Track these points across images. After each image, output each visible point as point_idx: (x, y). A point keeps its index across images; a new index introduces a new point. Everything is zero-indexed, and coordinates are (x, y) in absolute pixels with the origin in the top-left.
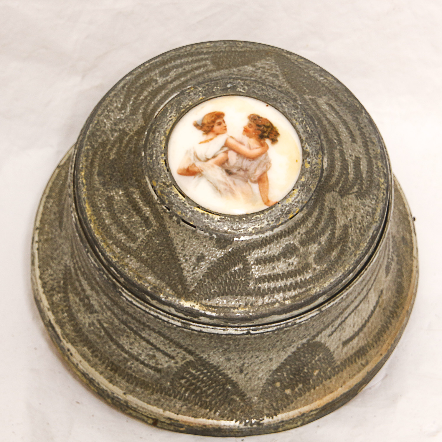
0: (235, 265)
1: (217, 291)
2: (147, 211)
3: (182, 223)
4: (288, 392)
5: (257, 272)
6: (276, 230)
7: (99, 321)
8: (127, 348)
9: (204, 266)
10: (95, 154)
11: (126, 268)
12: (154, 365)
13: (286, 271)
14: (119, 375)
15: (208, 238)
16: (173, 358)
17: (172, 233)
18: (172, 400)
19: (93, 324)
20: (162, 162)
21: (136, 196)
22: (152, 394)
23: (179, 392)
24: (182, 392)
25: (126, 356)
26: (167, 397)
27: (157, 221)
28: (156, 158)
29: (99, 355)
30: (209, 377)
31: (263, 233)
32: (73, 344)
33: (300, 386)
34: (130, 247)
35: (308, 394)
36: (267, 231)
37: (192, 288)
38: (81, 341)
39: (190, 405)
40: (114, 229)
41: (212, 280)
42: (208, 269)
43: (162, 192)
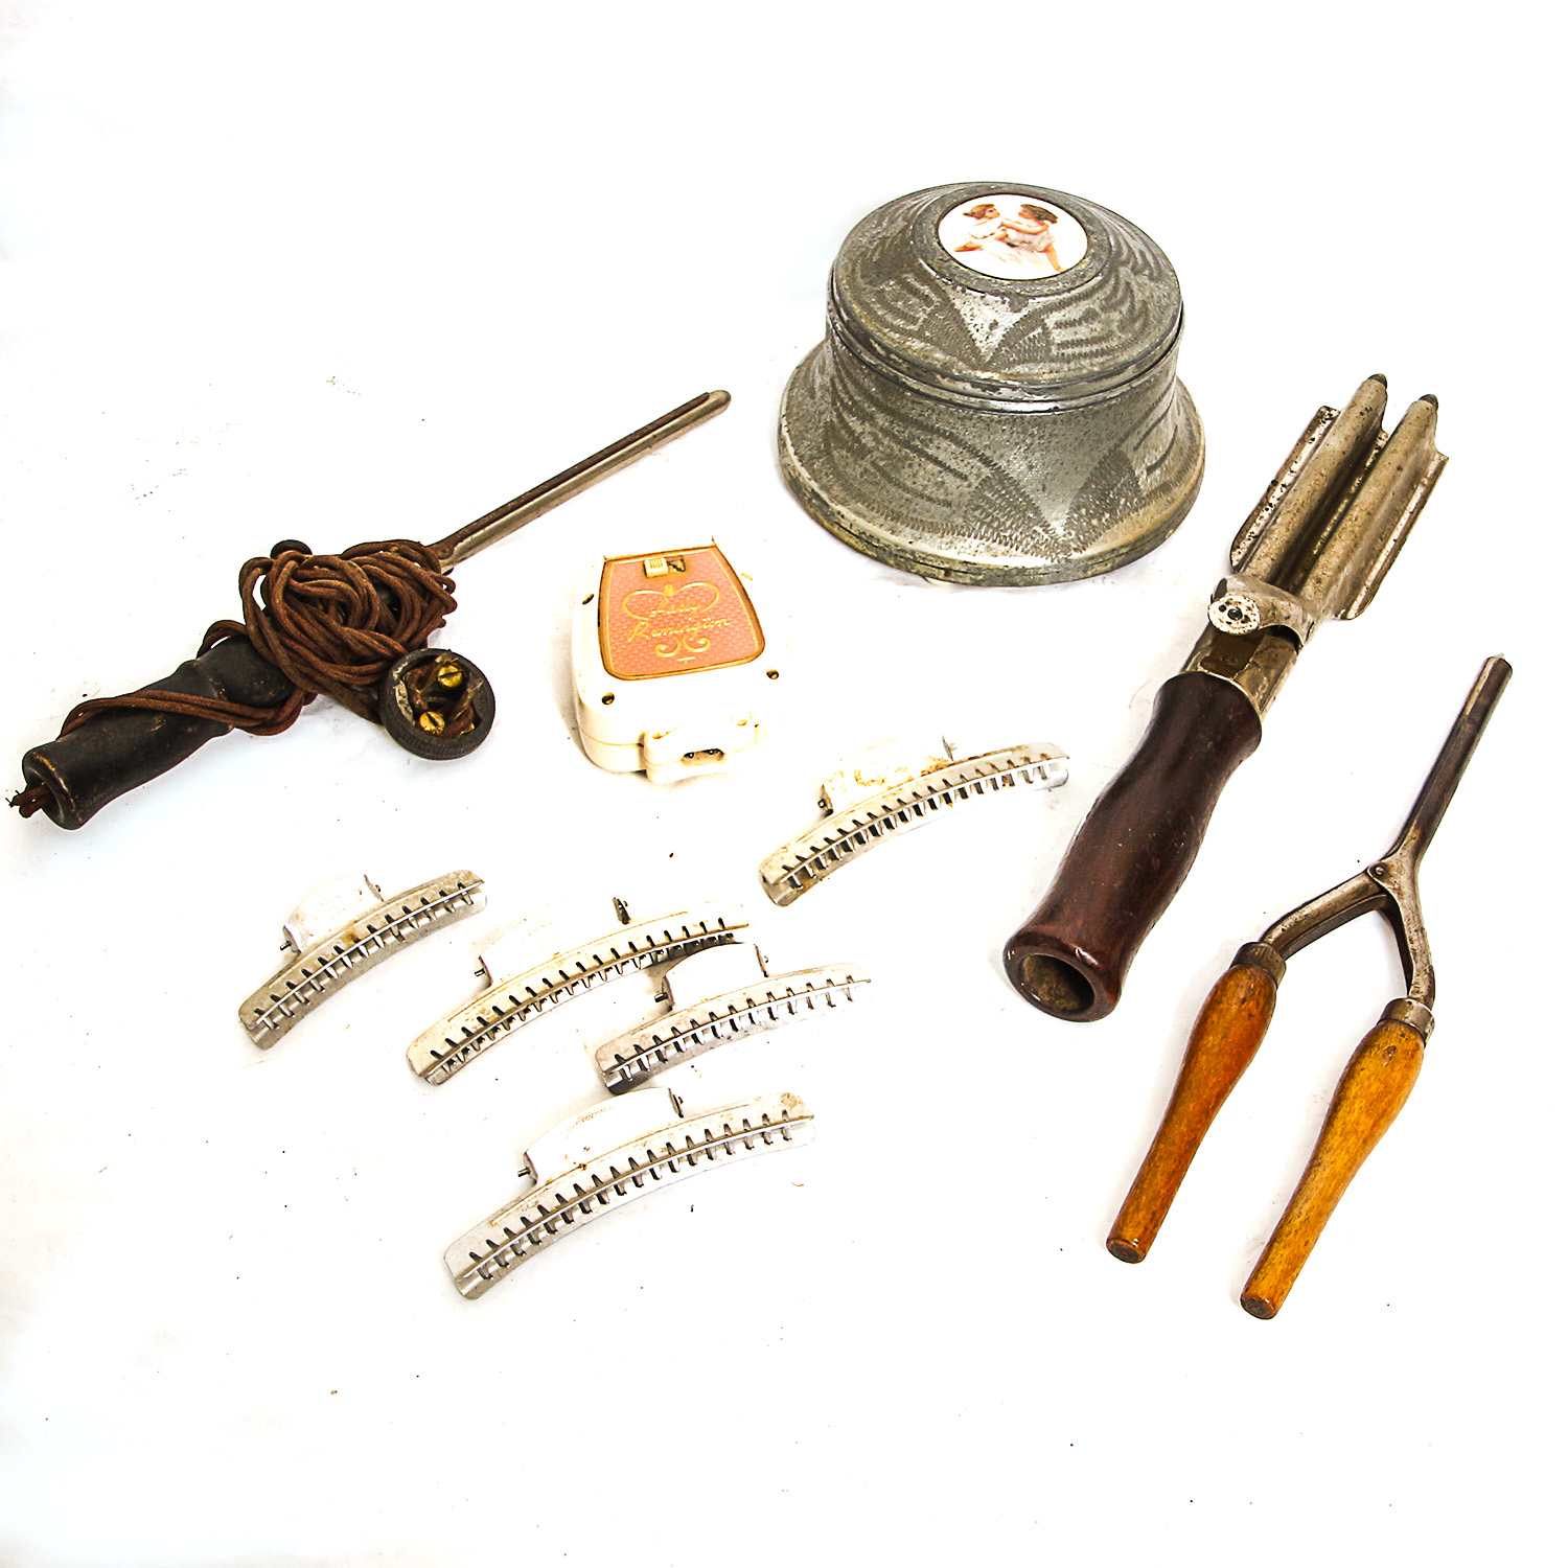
0: (1033, 330)
1: (1017, 359)
2: (926, 290)
3: (968, 291)
4: (1095, 522)
5: (1058, 336)
6: (1073, 292)
7: (874, 464)
8: (909, 483)
9: (998, 334)
10: (855, 263)
11: (910, 351)
12: (942, 497)
13: (1089, 336)
14: (903, 523)
15: (999, 303)
16: (965, 478)
17: (958, 304)
18: (965, 541)
19: (866, 470)
20: (935, 244)
21: (911, 279)
22: (942, 537)
23: (974, 529)
24: (977, 528)
25: (909, 496)
26: (960, 537)
27: (939, 296)
28: (928, 241)
29: (876, 506)
30: (1007, 501)
31: (1059, 294)
32: (843, 504)
33: (1107, 516)
34: (910, 330)
35: (1116, 526)
36: (1063, 292)
37: (988, 359)
38: (853, 498)
39: (987, 543)
40: (889, 318)
41: (1010, 348)
42: (1004, 336)
43: (940, 268)
